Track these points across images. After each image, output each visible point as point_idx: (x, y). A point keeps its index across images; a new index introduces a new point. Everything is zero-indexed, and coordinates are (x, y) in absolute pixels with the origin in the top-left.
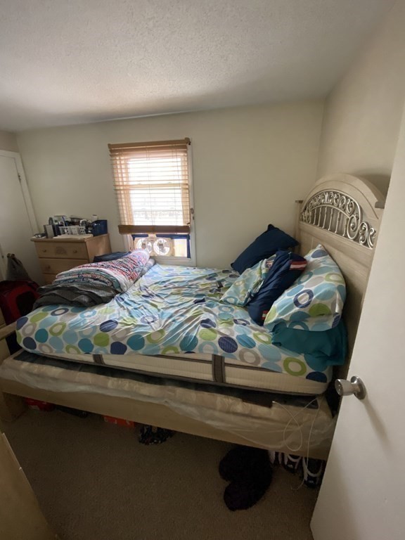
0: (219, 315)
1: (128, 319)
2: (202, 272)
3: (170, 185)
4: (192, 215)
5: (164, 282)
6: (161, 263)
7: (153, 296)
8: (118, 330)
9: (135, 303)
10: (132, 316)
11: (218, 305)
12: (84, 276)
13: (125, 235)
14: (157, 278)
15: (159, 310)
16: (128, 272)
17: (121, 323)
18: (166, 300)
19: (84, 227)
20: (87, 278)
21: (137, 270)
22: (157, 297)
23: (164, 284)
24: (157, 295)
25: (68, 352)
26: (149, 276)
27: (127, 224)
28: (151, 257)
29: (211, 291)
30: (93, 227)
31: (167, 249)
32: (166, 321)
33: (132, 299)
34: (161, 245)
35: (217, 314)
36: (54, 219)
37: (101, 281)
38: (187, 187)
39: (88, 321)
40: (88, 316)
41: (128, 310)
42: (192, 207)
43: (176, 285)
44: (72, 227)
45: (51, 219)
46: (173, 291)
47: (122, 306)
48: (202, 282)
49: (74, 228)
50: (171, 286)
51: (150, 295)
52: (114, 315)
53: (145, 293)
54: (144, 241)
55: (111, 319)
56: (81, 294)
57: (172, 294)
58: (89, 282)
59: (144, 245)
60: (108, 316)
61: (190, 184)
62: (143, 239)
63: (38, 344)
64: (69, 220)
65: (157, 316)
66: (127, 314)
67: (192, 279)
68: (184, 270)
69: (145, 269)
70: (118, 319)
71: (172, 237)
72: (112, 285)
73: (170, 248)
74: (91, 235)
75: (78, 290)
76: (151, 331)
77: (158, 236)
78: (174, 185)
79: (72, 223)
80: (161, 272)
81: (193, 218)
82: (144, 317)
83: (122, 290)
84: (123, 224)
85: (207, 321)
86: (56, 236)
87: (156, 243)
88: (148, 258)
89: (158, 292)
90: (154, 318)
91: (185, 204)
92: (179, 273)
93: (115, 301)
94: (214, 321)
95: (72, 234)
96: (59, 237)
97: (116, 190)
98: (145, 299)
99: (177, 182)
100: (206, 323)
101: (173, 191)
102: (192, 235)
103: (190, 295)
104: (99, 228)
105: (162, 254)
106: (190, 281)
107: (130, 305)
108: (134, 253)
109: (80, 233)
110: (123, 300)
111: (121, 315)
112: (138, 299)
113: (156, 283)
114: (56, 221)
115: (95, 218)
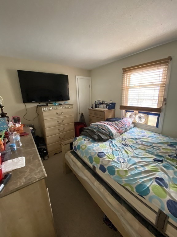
0: (173, 178)
1: (111, 155)
2: (165, 139)
3: (153, 85)
4: (164, 102)
5: (137, 139)
6: (138, 127)
7: (128, 146)
8: (104, 159)
9: (117, 147)
10: (113, 154)
11: (174, 169)
12: (99, 127)
13: (122, 110)
14: (133, 135)
15: (129, 157)
16: (118, 129)
17: (107, 156)
18: (135, 151)
19: (106, 106)
20: (100, 128)
21: (123, 128)
22: (130, 147)
23: (137, 141)
24: (130, 146)
25: (85, 159)
26: (129, 133)
27: (124, 105)
28: (133, 123)
29: (169, 156)
30: (109, 106)
31: (143, 120)
32: (131, 166)
33: (116, 144)
34: (140, 118)
35: (171, 177)
36: (97, 101)
37: (105, 131)
38: (164, 85)
39: (94, 148)
40: (95, 146)
41: (112, 149)
42: (165, 97)
43: (144, 143)
44: (102, 105)
45: (96, 101)
46: (141, 146)
47: (110, 146)
48: (164, 146)
49: (102, 106)
50: (140, 143)
51: (126, 145)
52: (105, 150)
53: (124, 143)
54: (131, 114)
55: (104, 152)
56: (95, 135)
57: (139, 148)
58: (100, 130)
59: (130, 116)
60: (103, 149)
61: (167, 84)
62: (131, 113)
63: (77, 150)
64: (101, 102)
65: (126, 160)
66: (111, 151)
67: (156, 142)
68: (152, 134)
69: (128, 129)
70: (106, 153)
71: (148, 114)
72: (109, 134)
73: (146, 120)
74: (107, 109)
75: (95, 132)
76: (120, 168)
77: (139, 112)
78: (155, 85)
79: (102, 104)
80: (136, 133)
81: (165, 104)
82: (119, 157)
83: (113, 137)
84: (122, 105)
85: (161, 179)
86: (95, 108)
87: (137, 116)
88: (131, 123)
89: (132, 144)
90: (124, 160)
91: (161, 95)
92: (148, 136)
93: (108, 142)
94: (167, 182)
95: (101, 108)
96: (96, 109)
97: (122, 89)
98: (123, 146)
99: (158, 83)
100: (160, 181)
101: (154, 88)
102: (162, 114)
103: (152, 153)
104: (111, 106)
105: (140, 122)
106: (154, 143)
107: (114, 147)
108: (124, 119)
109: (104, 108)
110: (112, 143)
111: (108, 151)
112: (119, 145)
113: (131, 139)
114: (97, 102)
115: (111, 102)
